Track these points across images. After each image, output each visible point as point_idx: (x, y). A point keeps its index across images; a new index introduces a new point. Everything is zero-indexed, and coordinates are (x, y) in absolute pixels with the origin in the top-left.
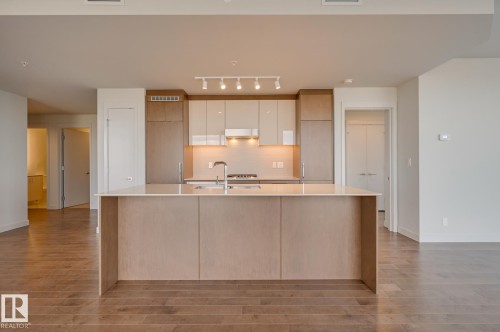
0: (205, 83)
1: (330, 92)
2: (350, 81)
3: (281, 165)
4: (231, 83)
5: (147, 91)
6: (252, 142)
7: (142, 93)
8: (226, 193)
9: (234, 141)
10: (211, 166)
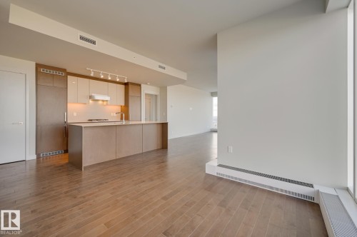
0: (93, 72)
1: (140, 85)
2: (149, 84)
6: (100, 102)
9: (91, 101)
10: (75, 114)
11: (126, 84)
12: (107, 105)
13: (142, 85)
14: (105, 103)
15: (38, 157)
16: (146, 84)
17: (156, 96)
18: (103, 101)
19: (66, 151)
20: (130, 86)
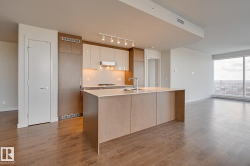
0: (104, 37)
1: (143, 50)
2: (153, 47)
3: (120, 79)
4: (108, 38)
5: (59, 33)
6: (108, 68)
7: (56, 33)
8: (138, 93)
9: (101, 67)
10: (88, 80)
11: (131, 50)
12: (114, 70)
13: (146, 51)
14: (112, 68)
15: (60, 120)
16: (150, 48)
17: (157, 60)
18: (110, 66)
19: (81, 115)
20: (134, 51)
